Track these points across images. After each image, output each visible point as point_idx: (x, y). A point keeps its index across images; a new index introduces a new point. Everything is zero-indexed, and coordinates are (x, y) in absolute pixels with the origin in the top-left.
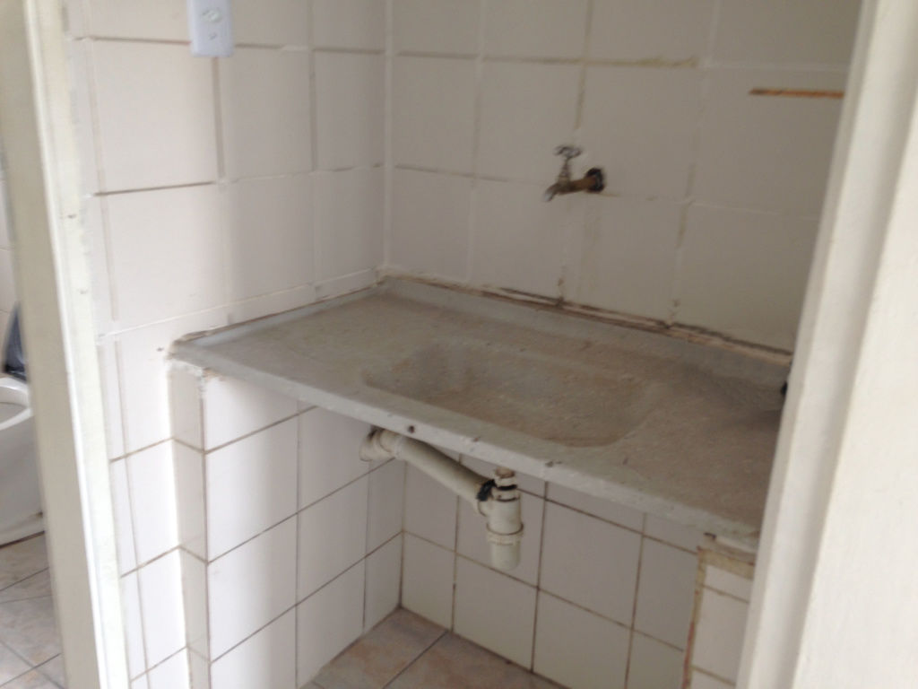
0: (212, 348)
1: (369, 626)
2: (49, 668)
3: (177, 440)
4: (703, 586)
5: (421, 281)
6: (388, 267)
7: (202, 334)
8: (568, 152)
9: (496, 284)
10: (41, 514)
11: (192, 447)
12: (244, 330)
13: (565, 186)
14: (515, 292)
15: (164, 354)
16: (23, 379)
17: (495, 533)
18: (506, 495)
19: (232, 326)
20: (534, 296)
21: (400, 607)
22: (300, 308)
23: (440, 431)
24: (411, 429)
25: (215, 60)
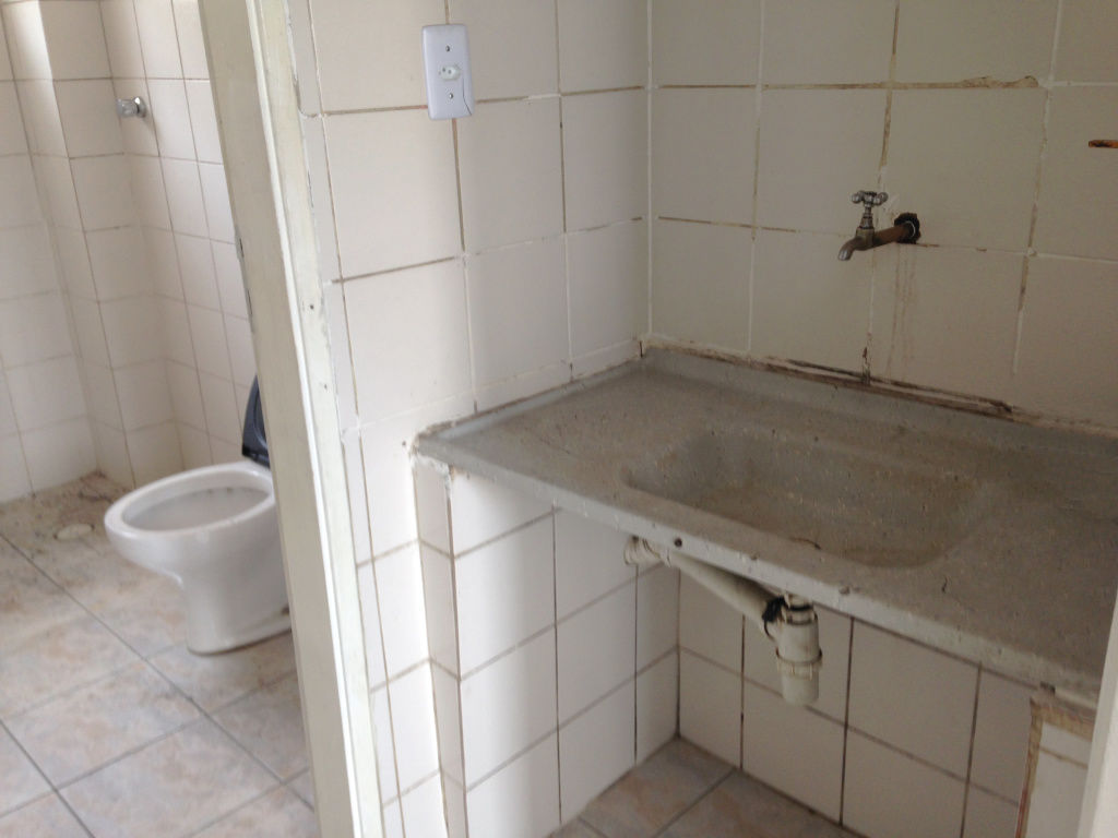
0: (456, 442)
1: (640, 758)
2: (298, 784)
3: (423, 543)
4: (1037, 747)
5: (692, 353)
6: (650, 337)
7: (446, 426)
8: (869, 199)
9: (783, 354)
10: (286, 611)
11: (440, 552)
12: (490, 419)
13: (867, 240)
14: (808, 365)
15: (409, 448)
16: (266, 464)
17: (786, 661)
18: (798, 617)
19: (478, 415)
20: (831, 370)
21: (677, 736)
22: (552, 390)
23: (712, 546)
24: (678, 543)
25: (454, 121)
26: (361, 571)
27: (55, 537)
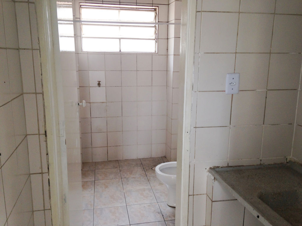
3: (207, 195)
6: (291, 158)
7: (218, 167)
11: (210, 199)
15: (207, 170)
23: (266, 221)
24: (258, 217)
25: (232, 95)
26: (190, 196)
27: (152, 168)
